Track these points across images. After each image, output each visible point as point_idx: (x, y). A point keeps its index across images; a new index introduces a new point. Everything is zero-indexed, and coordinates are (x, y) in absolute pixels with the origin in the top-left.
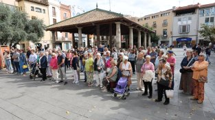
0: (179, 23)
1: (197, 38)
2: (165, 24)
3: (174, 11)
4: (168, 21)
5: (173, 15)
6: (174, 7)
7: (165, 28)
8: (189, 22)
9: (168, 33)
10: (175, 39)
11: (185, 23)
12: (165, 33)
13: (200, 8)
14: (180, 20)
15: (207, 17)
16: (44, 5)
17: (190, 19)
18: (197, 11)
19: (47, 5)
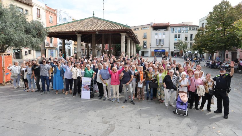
0: (156, 37)
1: (169, 50)
2: (145, 37)
3: (152, 27)
4: (147, 34)
5: (151, 29)
6: (152, 23)
7: (145, 40)
8: (164, 37)
9: (148, 44)
10: (153, 50)
11: (160, 37)
12: (145, 44)
13: (171, 27)
14: (156, 34)
15: (176, 34)
16: (28, 5)
17: (164, 34)
18: (169, 28)
19: (31, 6)
